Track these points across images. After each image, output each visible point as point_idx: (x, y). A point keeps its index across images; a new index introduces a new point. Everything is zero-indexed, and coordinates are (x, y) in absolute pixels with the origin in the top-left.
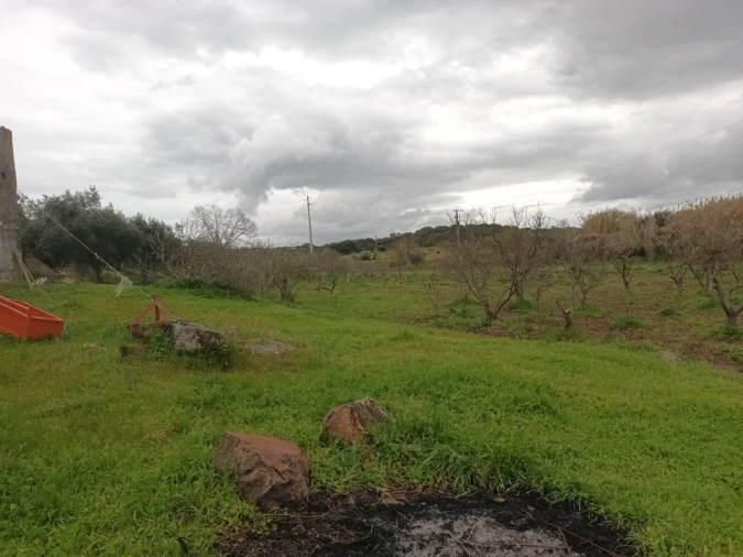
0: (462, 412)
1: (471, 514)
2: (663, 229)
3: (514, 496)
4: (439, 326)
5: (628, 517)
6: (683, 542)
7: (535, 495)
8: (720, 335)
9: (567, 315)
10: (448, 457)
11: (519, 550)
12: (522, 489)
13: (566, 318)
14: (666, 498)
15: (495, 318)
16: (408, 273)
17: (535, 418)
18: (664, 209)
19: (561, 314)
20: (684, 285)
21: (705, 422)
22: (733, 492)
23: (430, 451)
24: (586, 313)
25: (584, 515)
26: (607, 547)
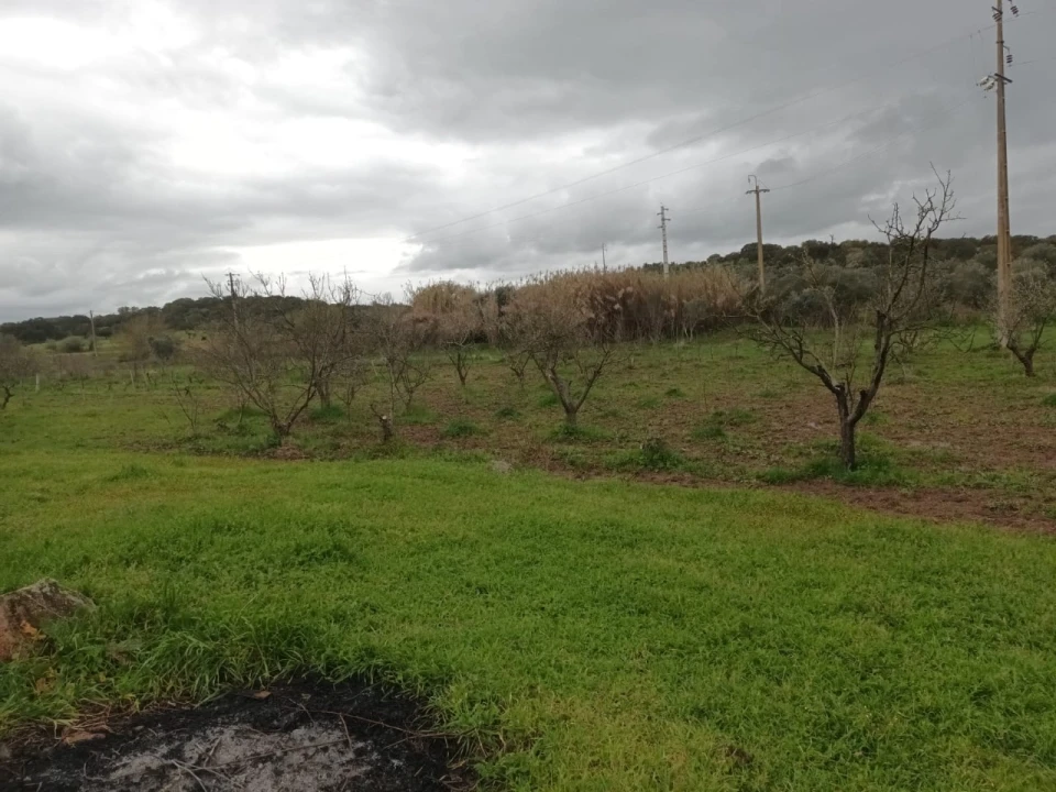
0: (214, 578)
1: (215, 725)
2: (504, 309)
3: (284, 685)
4: (199, 452)
5: (430, 680)
6: (488, 693)
7: (314, 676)
8: (560, 436)
9: (384, 424)
10: (183, 649)
11: (280, 759)
12: (295, 673)
13: (384, 427)
14: (477, 643)
15: (288, 434)
16: (151, 372)
17: (324, 569)
18: (505, 284)
19: (378, 421)
20: (527, 378)
21: (531, 542)
22: (550, 621)
23: (156, 645)
24: (414, 418)
25: (377, 689)
26: (401, 725)
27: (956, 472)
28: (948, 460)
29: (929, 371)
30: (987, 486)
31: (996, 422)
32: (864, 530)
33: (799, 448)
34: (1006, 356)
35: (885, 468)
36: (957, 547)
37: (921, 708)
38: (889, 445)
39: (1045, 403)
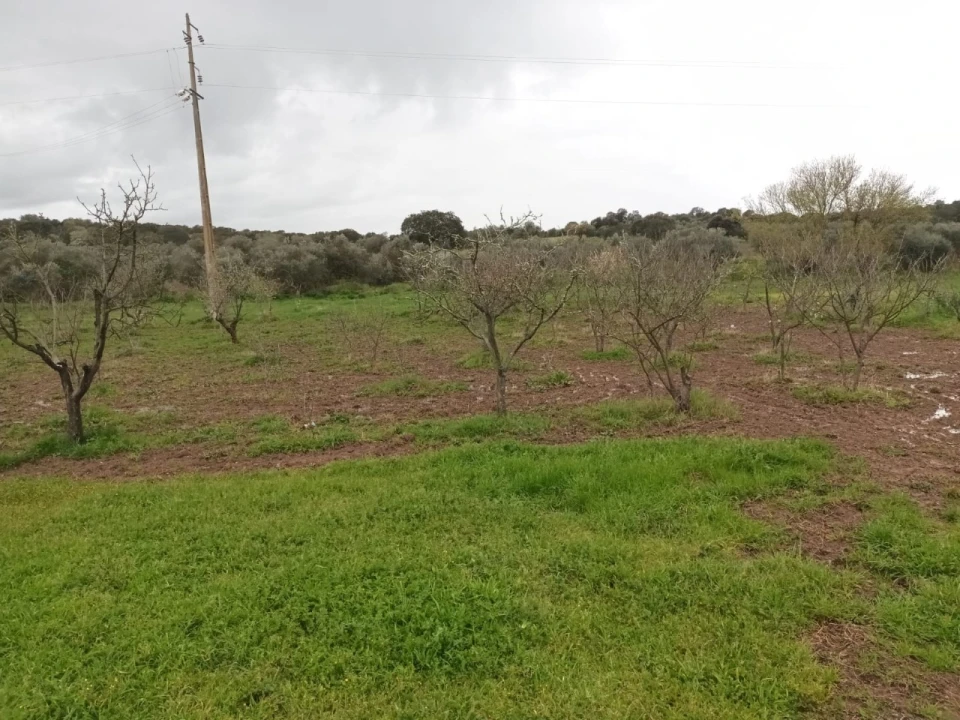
27: (179, 431)
28: (172, 421)
29: (155, 343)
30: (203, 440)
31: (210, 384)
32: (92, 501)
33: (26, 429)
34: (218, 327)
35: (113, 437)
36: (176, 499)
37: (141, 659)
38: (119, 413)
39: (247, 364)
